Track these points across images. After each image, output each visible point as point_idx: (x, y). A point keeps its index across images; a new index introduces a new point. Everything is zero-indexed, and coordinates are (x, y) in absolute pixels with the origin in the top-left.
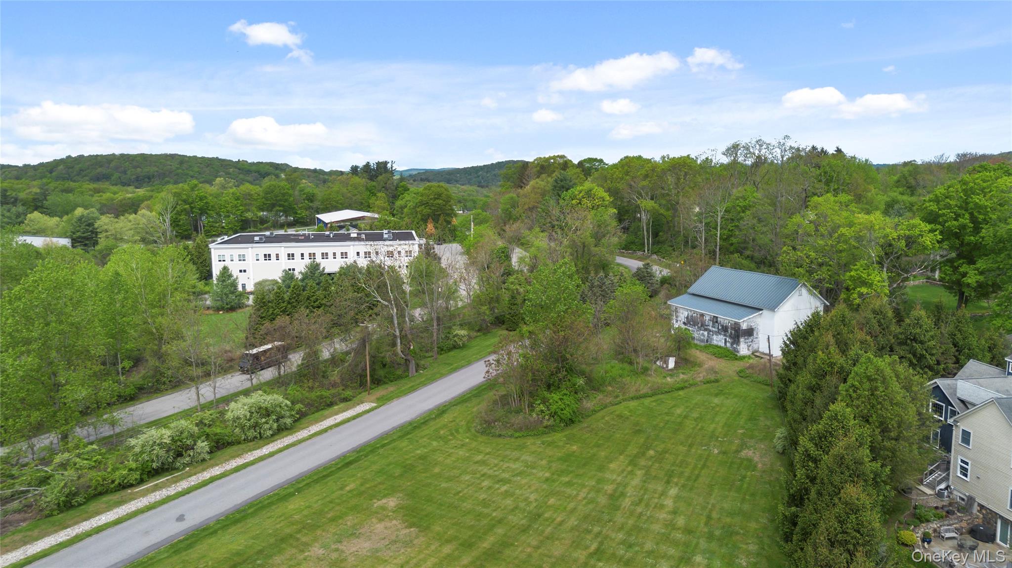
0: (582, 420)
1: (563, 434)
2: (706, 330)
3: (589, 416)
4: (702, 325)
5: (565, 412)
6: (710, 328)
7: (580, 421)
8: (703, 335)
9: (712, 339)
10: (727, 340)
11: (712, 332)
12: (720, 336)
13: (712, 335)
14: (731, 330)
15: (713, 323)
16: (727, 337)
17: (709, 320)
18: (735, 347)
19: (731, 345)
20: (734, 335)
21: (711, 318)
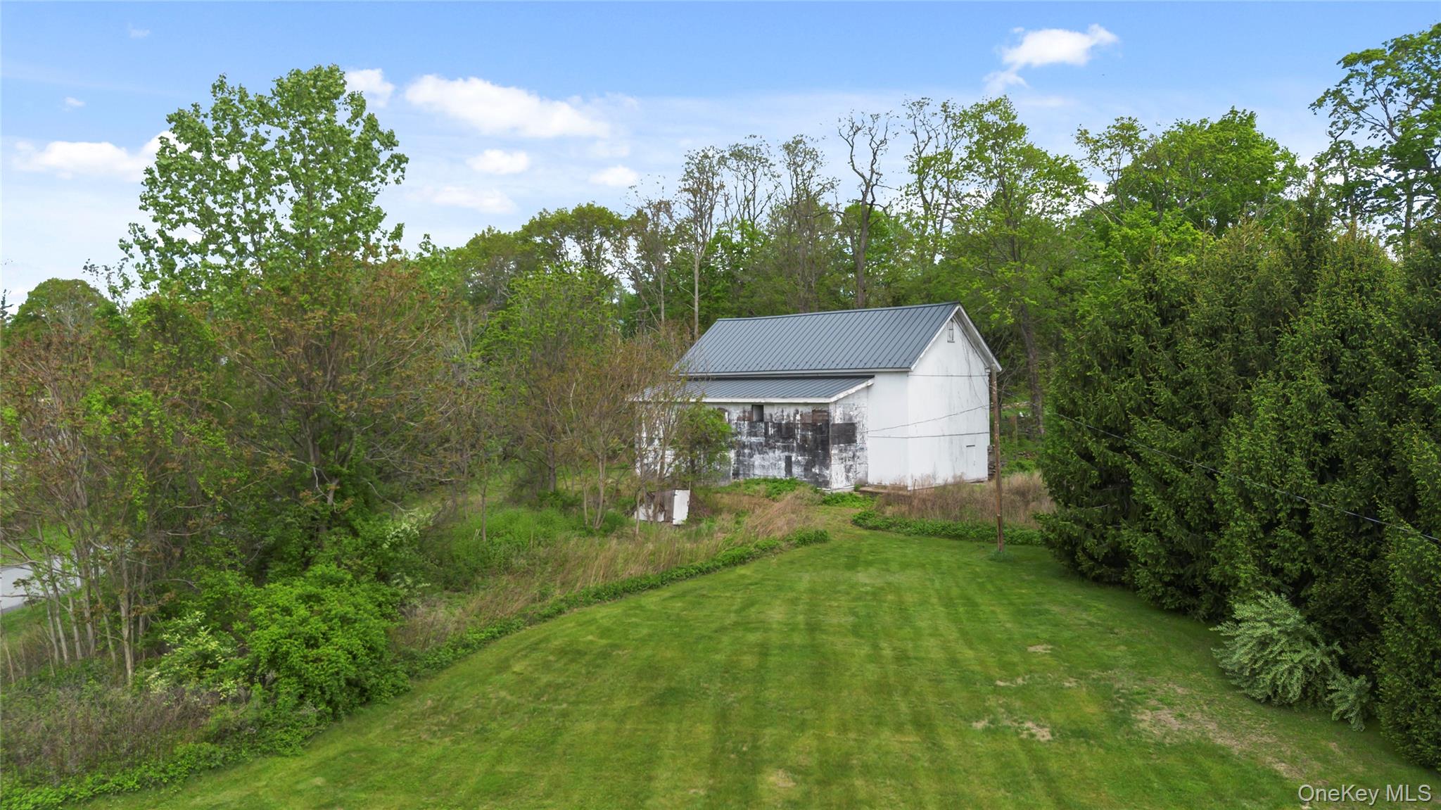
0: (409, 684)
1: (313, 757)
2: (731, 446)
3: (440, 667)
5: (325, 650)
6: (744, 439)
7: (398, 692)
9: (751, 467)
10: (793, 459)
11: (751, 446)
12: (771, 454)
13: (751, 456)
14: (802, 430)
15: (752, 425)
16: (793, 451)
17: (739, 419)
18: (817, 471)
19: (805, 470)
20: (811, 444)
21: (744, 412)
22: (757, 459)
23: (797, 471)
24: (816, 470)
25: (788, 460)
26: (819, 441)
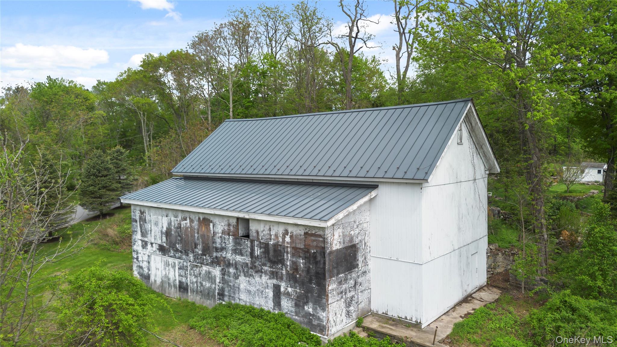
2: (216, 262)
4: (206, 250)
6: (229, 255)
8: (209, 277)
9: (236, 289)
10: (282, 289)
11: (236, 266)
12: (257, 279)
13: (236, 277)
14: (293, 255)
15: (237, 240)
16: (281, 279)
17: (223, 232)
18: (311, 310)
19: (297, 305)
20: (304, 274)
21: (229, 225)
22: (243, 282)
23: (287, 305)
24: (309, 308)
25: (277, 289)
26: (313, 271)
